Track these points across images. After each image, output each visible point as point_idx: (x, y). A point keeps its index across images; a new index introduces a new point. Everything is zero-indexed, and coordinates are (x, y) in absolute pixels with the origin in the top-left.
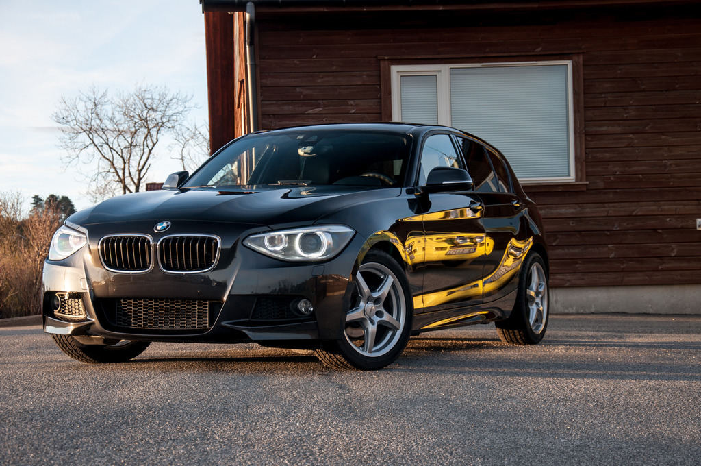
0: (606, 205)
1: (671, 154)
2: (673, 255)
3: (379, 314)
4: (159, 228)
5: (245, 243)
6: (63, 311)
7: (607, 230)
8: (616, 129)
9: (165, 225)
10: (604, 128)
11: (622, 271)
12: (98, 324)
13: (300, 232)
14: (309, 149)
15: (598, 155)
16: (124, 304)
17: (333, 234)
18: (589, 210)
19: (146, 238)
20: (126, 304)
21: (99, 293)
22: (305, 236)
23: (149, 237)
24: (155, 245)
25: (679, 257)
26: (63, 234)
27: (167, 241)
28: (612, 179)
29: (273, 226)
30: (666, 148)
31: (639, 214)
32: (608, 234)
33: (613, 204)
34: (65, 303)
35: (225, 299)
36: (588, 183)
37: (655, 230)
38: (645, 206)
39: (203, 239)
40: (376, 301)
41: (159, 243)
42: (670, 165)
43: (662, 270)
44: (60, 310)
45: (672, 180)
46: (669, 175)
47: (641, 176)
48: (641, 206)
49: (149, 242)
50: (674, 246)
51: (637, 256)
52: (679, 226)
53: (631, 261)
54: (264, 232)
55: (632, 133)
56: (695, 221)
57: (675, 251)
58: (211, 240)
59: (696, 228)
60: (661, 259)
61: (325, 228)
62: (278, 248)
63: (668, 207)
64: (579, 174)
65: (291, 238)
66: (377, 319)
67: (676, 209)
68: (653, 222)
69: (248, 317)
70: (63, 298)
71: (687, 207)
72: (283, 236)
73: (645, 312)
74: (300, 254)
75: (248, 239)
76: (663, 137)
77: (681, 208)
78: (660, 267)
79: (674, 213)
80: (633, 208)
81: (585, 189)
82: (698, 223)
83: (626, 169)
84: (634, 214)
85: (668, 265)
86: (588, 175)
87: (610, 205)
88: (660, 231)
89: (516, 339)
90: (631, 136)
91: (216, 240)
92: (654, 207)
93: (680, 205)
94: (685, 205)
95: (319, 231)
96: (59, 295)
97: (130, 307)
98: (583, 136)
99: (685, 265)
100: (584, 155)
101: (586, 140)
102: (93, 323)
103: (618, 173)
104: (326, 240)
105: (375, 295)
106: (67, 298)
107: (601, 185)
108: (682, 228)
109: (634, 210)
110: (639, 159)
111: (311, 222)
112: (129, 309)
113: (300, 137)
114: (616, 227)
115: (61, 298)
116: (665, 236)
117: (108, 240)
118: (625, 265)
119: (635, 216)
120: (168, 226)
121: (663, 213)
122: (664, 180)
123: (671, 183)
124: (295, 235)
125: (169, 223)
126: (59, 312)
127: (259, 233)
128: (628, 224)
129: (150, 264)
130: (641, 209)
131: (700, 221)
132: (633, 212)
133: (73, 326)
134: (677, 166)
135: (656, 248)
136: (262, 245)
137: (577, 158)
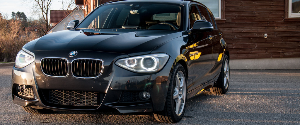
0: (232, 28)
1: (256, 9)
2: (256, 47)
3: (180, 95)
4: (71, 54)
5: (117, 63)
6: (22, 93)
7: (232, 38)
9: (74, 53)
11: (237, 54)
12: (40, 102)
13: (143, 58)
14: (136, 11)
15: (230, 9)
16: (54, 92)
17: (159, 58)
19: (65, 60)
20: (55, 92)
21: (41, 87)
22: (145, 60)
23: (67, 60)
24: (70, 64)
25: (258, 48)
26: (21, 54)
27: (76, 61)
28: (235, 18)
29: (130, 55)
30: (254, 7)
31: (244, 32)
32: (233, 39)
33: (235, 28)
34: (24, 90)
35: (106, 91)
36: (226, 20)
37: (249, 38)
39: (95, 61)
40: (179, 89)
41: (72, 62)
42: (256, 13)
43: (252, 53)
44: (21, 92)
46: (255, 17)
47: (245, 17)
49: (66, 61)
50: (256, 44)
51: (243, 48)
52: (258, 36)
53: (241, 50)
54: (126, 58)
56: (264, 35)
57: (257, 46)
58: (98, 62)
59: (264, 37)
60: (251, 49)
61: (156, 55)
62: (133, 66)
63: (254, 29)
64: (223, 16)
65: (139, 60)
67: (257, 30)
68: (249, 35)
69: (117, 101)
70: (22, 87)
72: (135, 60)
73: (245, 69)
74: (143, 69)
75: (117, 61)
76: (254, 2)
77: (259, 30)
79: (257, 31)
80: (242, 29)
81: (224, 22)
82: (265, 35)
83: (240, 14)
85: (254, 51)
86: (226, 17)
87: (234, 28)
88: (251, 38)
89: (218, 92)
90: (242, 2)
91: (101, 62)
92: (249, 29)
94: (261, 29)
95: (153, 57)
96: (20, 85)
97: (57, 94)
98: (224, 2)
99: (260, 51)
100: (224, 9)
101: (225, 3)
102: (38, 101)
103: (237, 16)
104: (156, 61)
106: (24, 87)
107: (230, 20)
108: (259, 37)
109: (242, 30)
110: (245, 11)
111: (149, 52)
113: (131, 5)
114: (236, 37)
115: (21, 87)
116: (253, 40)
117: (45, 60)
118: (238, 51)
119: (243, 32)
120: (76, 53)
121: (253, 32)
122: (253, 19)
123: (256, 20)
124: (141, 59)
125: (76, 52)
126: (20, 93)
127: (123, 58)
128: (240, 36)
129: (67, 73)
130: (245, 30)
131: (266, 35)
132: (242, 31)
133: (28, 102)
134: (258, 13)
135: (250, 45)
136: (124, 64)
137: (222, 10)
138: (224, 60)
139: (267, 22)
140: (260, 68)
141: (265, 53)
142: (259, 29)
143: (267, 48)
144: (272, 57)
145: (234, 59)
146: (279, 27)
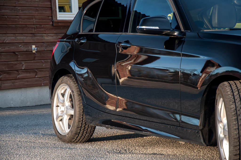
1: (19, 2)
2: (23, 69)
31: (7, 42)
37: (15, 53)
38: (9, 37)
42: (19, 10)
43: (19, 79)
45: (20, 20)
46: (19, 17)
47: (6, 17)
48: (8, 37)
50: (23, 63)
51: (7, 70)
52: (25, 50)
53: (5, 73)
56: (31, 47)
57: (24, 66)
59: (32, 51)
60: (18, 72)
63: (20, 38)
67: (23, 39)
68: (13, 47)
71: (28, 38)
73: (10, 106)
78: (18, 77)
79: (22, 42)
80: (4, 38)
82: (33, 48)
84: (5, 42)
85: (21, 75)
88: (17, 53)
92: (13, 38)
93: (25, 36)
99: (28, 75)
108: (26, 51)
110: (5, 5)
116: (19, 56)
118: (2, 76)
121: (17, 42)
122: (17, 20)
123: (20, 22)
128: (2, 49)
130: (7, 39)
131: (34, 47)
132: (4, 40)
134: (22, 11)
135: (16, 65)
139: (33, 26)
140: (28, 104)
141: (35, 78)
142: (25, 37)
143: (36, 70)
144: (44, 84)
146: (47, 35)
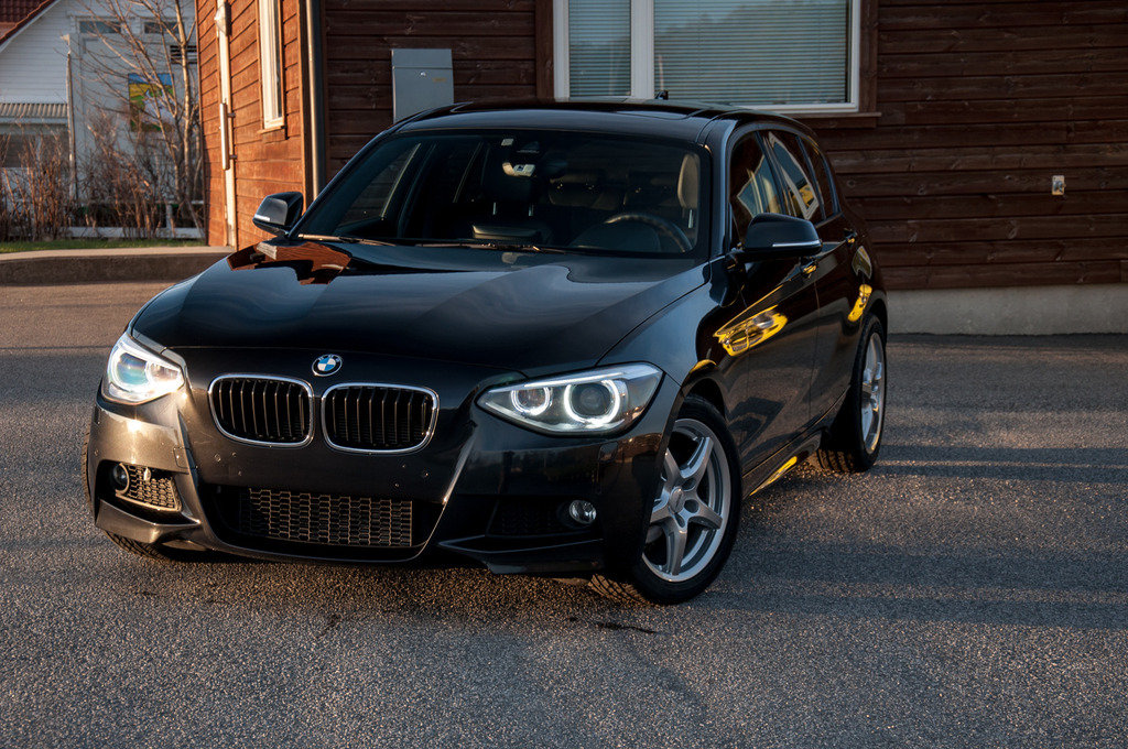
0: (908, 152)
1: (1019, 64)
2: (1011, 237)
3: (691, 506)
4: (322, 367)
5: (481, 402)
6: (133, 494)
7: (907, 196)
8: (932, 21)
9: (332, 362)
10: (911, 20)
11: (928, 265)
12: (207, 530)
13: (569, 382)
14: (528, 170)
15: (898, 66)
16: (253, 495)
17: (627, 382)
18: (878, 162)
19: (299, 388)
20: (259, 496)
21: (209, 477)
23: (307, 388)
24: (317, 401)
25: (1022, 241)
27: (340, 393)
28: (920, 107)
29: (529, 372)
30: (1010, 55)
31: (961, 167)
32: (909, 201)
33: (919, 151)
34: (138, 482)
35: (446, 500)
36: (879, 114)
37: (985, 195)
38: (970, 154)
39: (405, 394)
40: (686, 484)
41: (324, 396)
42: (1017, 83)
43: (992, 263)
44: (128, 492)
45: (1017, 109)
46: (1013, 102)
47: (967, 103)
48: (965, 155)
49: (305, 393)
50: (1013, 222)
51: (953, 239)
52: (1025, 188)
53: (944, 247)
54: (512, 383)
55: (955, 29)
56: (1050, 180)
57: (1015, 230)
58: (419, 397)
59: (1051, 192)
60: (992, 245)
61: (616, 373)
62: (536, 411)
63: (1008, 157)
64: (866, 99)
65: (557, 392)
66: (686, 515)
67: (1021, 159)
68: (983, 182)
69: (483, 531)
70: (134, 473)
71: (1038, 156)
72: (546, 390)
73: (961, 331)
74: (573, 421)
75: (485, 396)
76: (1007, 35)
77: (1028, 158)
78: (989, 258)
79: (1017, 166)
80: (952, 157)
81: (873, 125)
82: (1054, 183)
83: (944, 90)
84: (952, 168)
85: (1001, 255)
86: (881, 102)
87: (915, 152)
88: (993, 197)
89: (839, 467)
90: (954, 33)
91: (430, 397)
92: (986, 156)
93: (1027, 152)
94: (1036, 153)
95: (607, 378)
96: (126, 466)
97: (267, 503)
98: (876, 33)
99: (1029, 253)
100: (875, 65)
101: (879, 39)
102: (199, 528)
103: (929, 98)
104: (617, 392)
105: (686, 474)
106: (146, 475)
107: (900, 117)
108: (1028, 191)
109: (954, 161)
110: (965, 73)
111: (591, 364)
112: (263, 504)
113: (507, 142)
114: (922, 191)
115: (130, 472)
116: (1000, 205)
117: (226, 383)
118: (933, 255)
119: (954, 171)
120: (338, 364)
121: (998, 167)
122: (1004, 110)
123: (1016, 115)
124: (564, 387)
125: (339, 359)
126: (125, 495)
127: (504, 385)
128: (942, 185)
129: (306, 432)
130: (962, 160)
131: (1059, 179)
132: (951, 164)
133: (158, 528)
134: (1026, 85)
135: (986, 226)
136: (508, 405)
137: (863, 72)
138: (865, 338)
139: (1064, 124)
140: (1029, 330)
141: (1054, 261)
142: (1029, 155)
143: (1061, 241)
144: (1084, 279)
145: (913, 289)
146: (1117, 146)
